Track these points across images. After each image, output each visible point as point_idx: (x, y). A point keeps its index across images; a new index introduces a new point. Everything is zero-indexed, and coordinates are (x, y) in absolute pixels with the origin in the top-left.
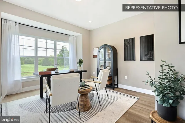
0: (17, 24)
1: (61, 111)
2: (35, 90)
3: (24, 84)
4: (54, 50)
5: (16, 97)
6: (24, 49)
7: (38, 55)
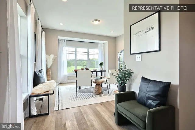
0: (66, 40)
1: (84, 92)
2: (74, 82)
3: (69, 77)
4: (87, 53)
5: (64, 84)
6: (69, 53)
7: (77, 58)
